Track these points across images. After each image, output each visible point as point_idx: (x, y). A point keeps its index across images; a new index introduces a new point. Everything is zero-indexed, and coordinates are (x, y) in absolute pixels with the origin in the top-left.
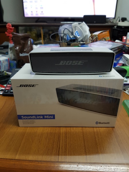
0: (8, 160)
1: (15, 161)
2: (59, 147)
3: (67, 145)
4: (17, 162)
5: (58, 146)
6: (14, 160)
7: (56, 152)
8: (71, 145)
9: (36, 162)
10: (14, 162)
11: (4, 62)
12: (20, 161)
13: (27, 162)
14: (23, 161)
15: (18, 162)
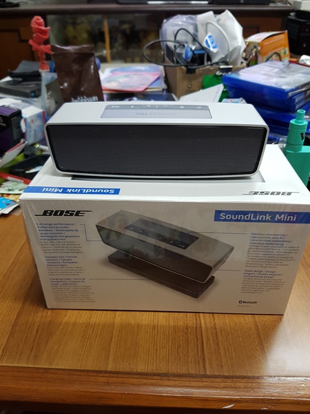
0: (90, 374)
1: (107, 375)
2: (200, 340)
3: (219, 334)
4: (113, 377)
5: (199, 337)
6: (106, 372)
7: (198, 352)
8: (228, 334)
9: (156, 377)
10: (106, 378)
11: (32, 121)
12: (120, 376)
13: (135, 376)
14: (125, 376)
15: (114, 379)
